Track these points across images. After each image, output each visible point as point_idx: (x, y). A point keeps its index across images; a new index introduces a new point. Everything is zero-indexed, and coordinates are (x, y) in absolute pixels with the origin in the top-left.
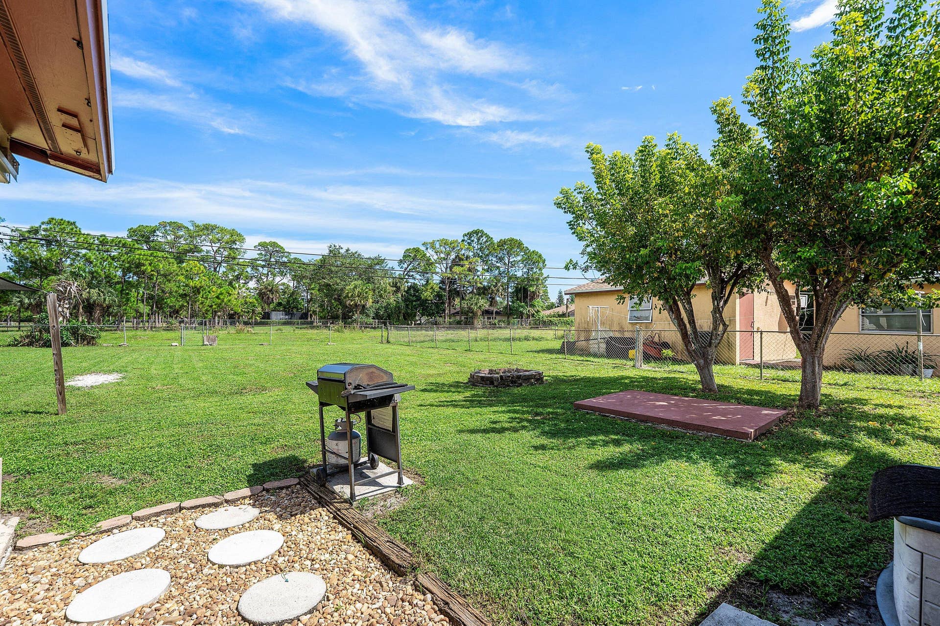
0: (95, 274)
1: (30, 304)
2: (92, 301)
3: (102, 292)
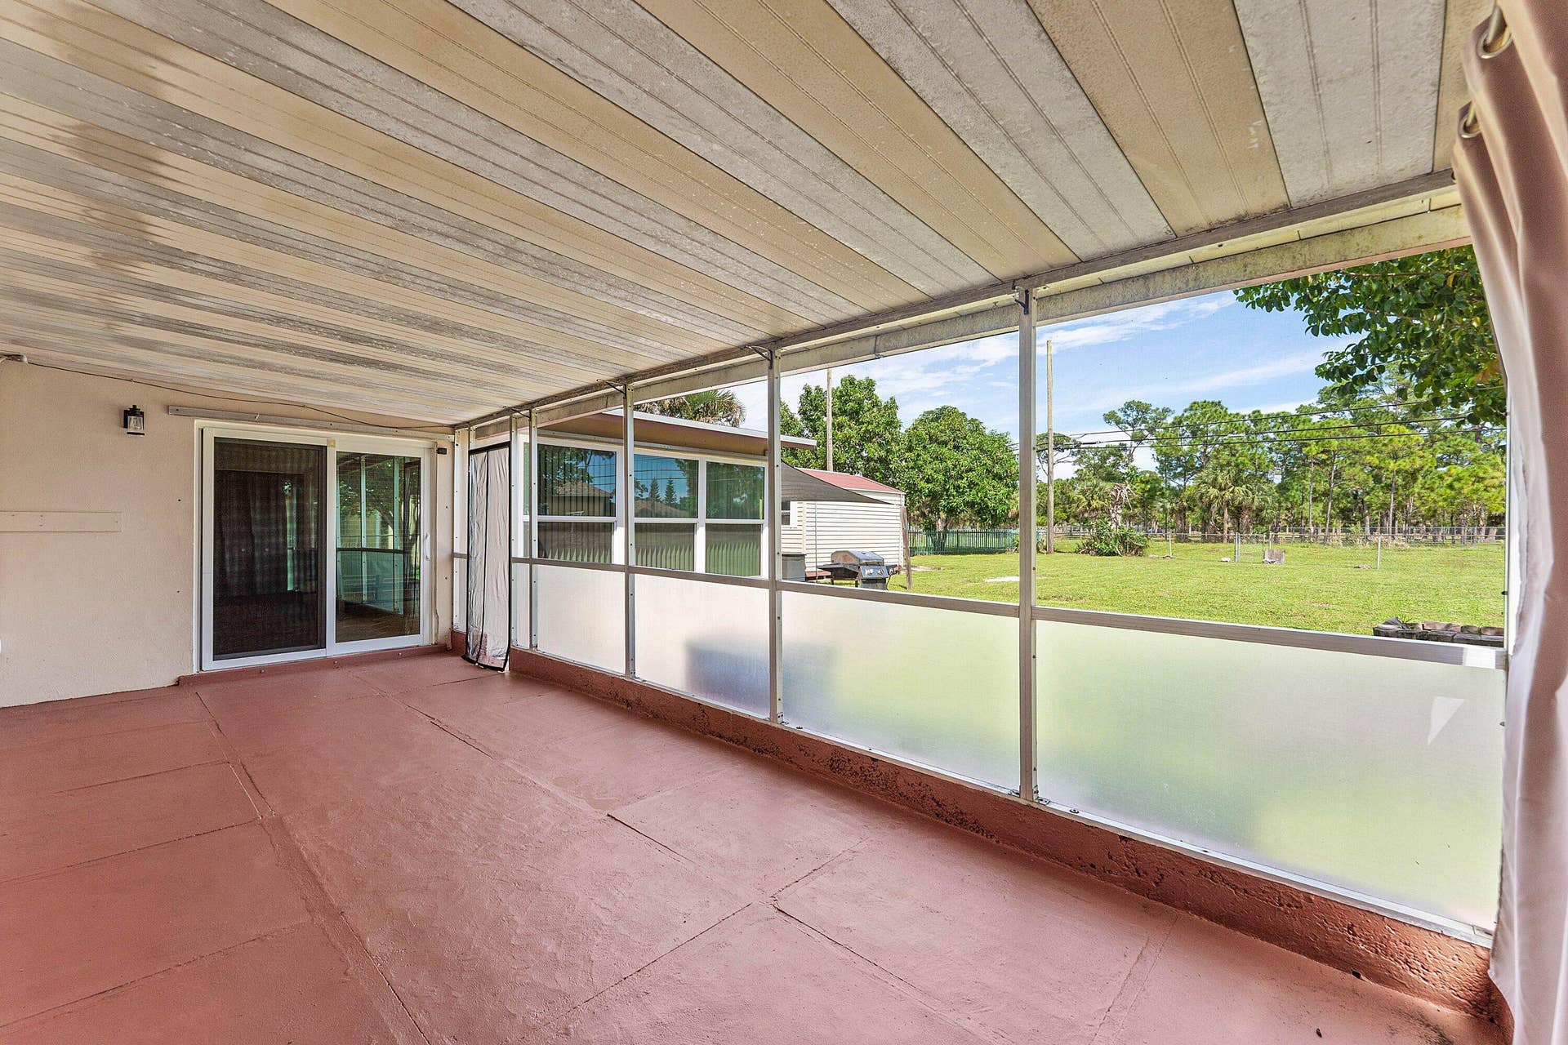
0: (1241, 467)
1: (1173, 510)
2: (1237, 503)
3: (1251, 490)
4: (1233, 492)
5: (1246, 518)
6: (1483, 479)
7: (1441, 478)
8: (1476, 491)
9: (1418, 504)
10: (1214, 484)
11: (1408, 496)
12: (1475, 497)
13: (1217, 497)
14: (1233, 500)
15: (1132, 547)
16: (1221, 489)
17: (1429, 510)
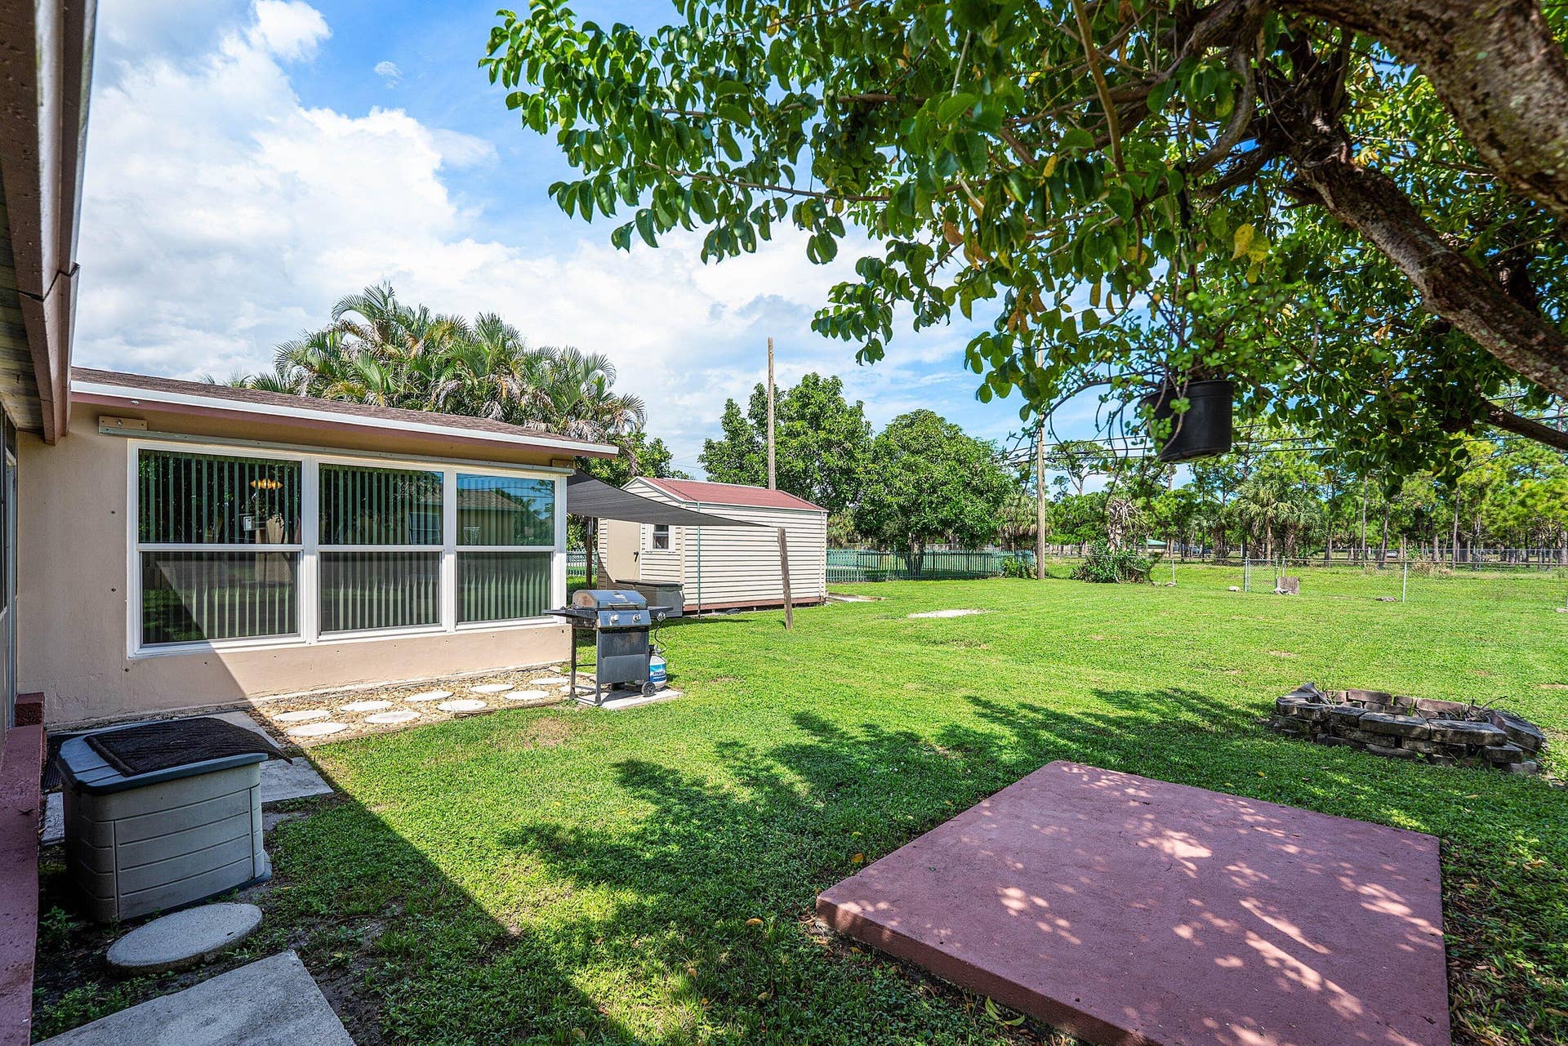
4: (1276, 508)
5: (1290, 540)
6: (1561, 495)
7: (1513, 493)
8: (1551, 509)
9: (1486, 523)
10: (1255, 499)
11: (1474, 514)
12: (1550, 515)
13: (1258, 515)
14: (1277, 516)
15: (1131, 572)
16: (1262, 506)
17: (1498, 529)
